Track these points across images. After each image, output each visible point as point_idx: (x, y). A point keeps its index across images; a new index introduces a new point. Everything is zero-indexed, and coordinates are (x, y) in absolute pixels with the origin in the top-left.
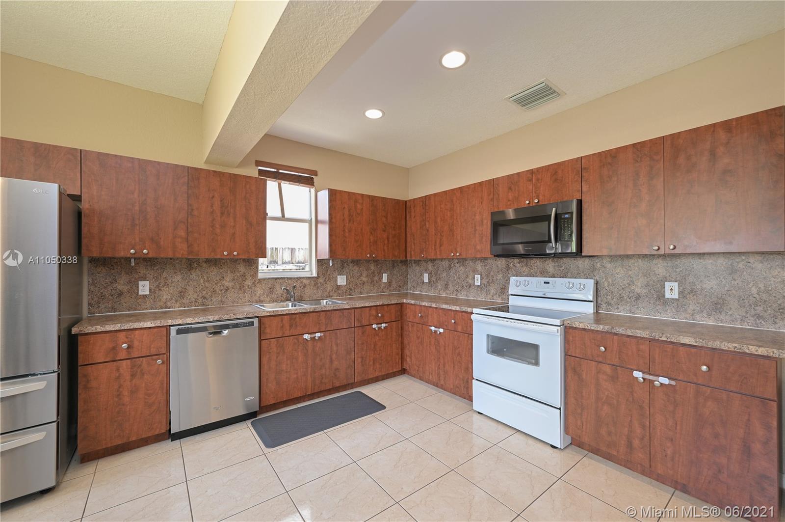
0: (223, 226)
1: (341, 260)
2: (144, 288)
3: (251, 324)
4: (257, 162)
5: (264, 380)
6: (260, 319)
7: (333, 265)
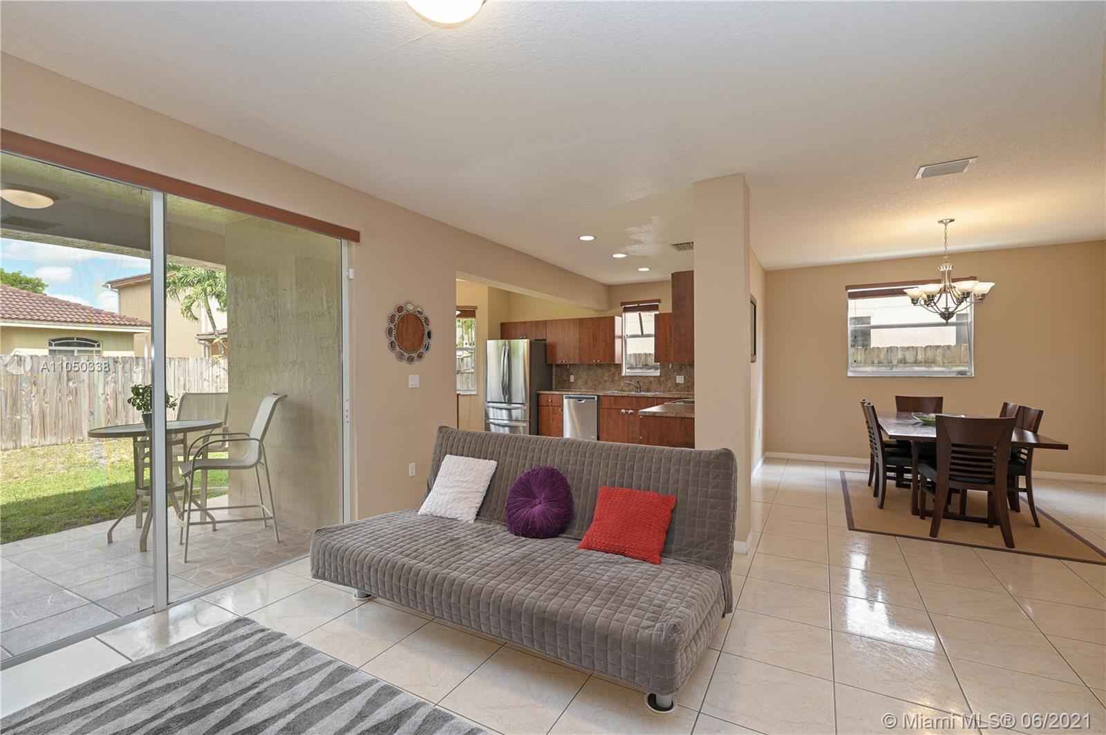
0: (594, 347)
1: (679, 364)
2: (572, 378)
3: (594, 398)
4: (622, 304)
5: (601, 430)
6: (598, 396)
7: (672, 367)
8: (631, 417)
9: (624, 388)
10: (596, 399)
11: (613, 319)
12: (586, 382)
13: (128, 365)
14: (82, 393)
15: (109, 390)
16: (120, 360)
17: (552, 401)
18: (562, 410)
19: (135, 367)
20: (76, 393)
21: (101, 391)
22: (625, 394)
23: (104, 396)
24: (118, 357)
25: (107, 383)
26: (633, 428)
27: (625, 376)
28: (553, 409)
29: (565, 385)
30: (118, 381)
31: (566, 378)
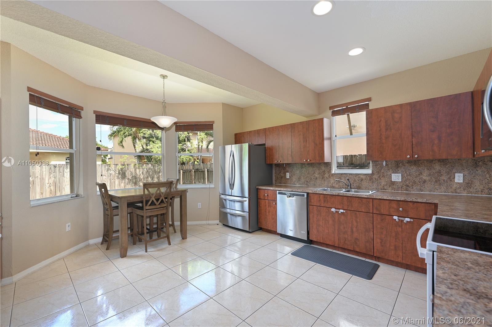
0: (304, 147)
1: (395, 161)
2: (288, 175)
3: (304, 195)
4: (331, 108)
5: (311, 226)
6: (308, 194)
7: (386, 165)
8: (343, 217)
9: (334, 185)
10: (306, 196)
11: (322, 120)
12: (299, 179)
13: (61, 169)
14: (37, 183)
15: (51, 181)
16: (57, 166)
17: (267, 195)
18: (276, 204)
19: (65, 169)
20: (33, 183)
21: (47, 182)
22: (336, 192)
23: (49, 185)
24: (56, 164)
25: (50, 178)
26: (344, 228)
27: (335, 174)
28: (269, 203)
29: (282, 182)
30: (57, 177)
31: (282, 175)
